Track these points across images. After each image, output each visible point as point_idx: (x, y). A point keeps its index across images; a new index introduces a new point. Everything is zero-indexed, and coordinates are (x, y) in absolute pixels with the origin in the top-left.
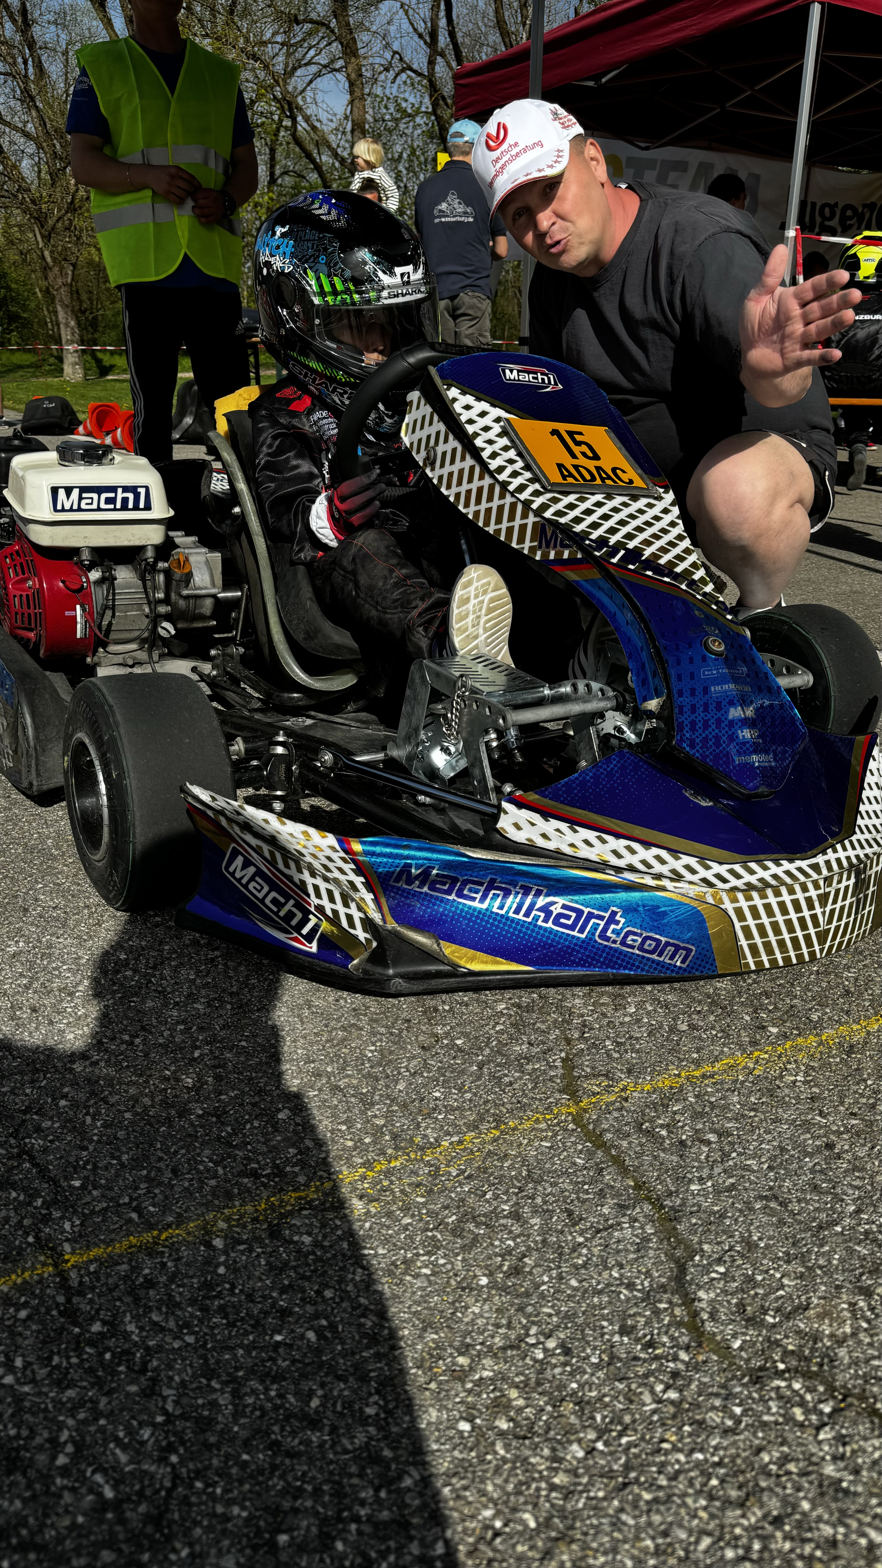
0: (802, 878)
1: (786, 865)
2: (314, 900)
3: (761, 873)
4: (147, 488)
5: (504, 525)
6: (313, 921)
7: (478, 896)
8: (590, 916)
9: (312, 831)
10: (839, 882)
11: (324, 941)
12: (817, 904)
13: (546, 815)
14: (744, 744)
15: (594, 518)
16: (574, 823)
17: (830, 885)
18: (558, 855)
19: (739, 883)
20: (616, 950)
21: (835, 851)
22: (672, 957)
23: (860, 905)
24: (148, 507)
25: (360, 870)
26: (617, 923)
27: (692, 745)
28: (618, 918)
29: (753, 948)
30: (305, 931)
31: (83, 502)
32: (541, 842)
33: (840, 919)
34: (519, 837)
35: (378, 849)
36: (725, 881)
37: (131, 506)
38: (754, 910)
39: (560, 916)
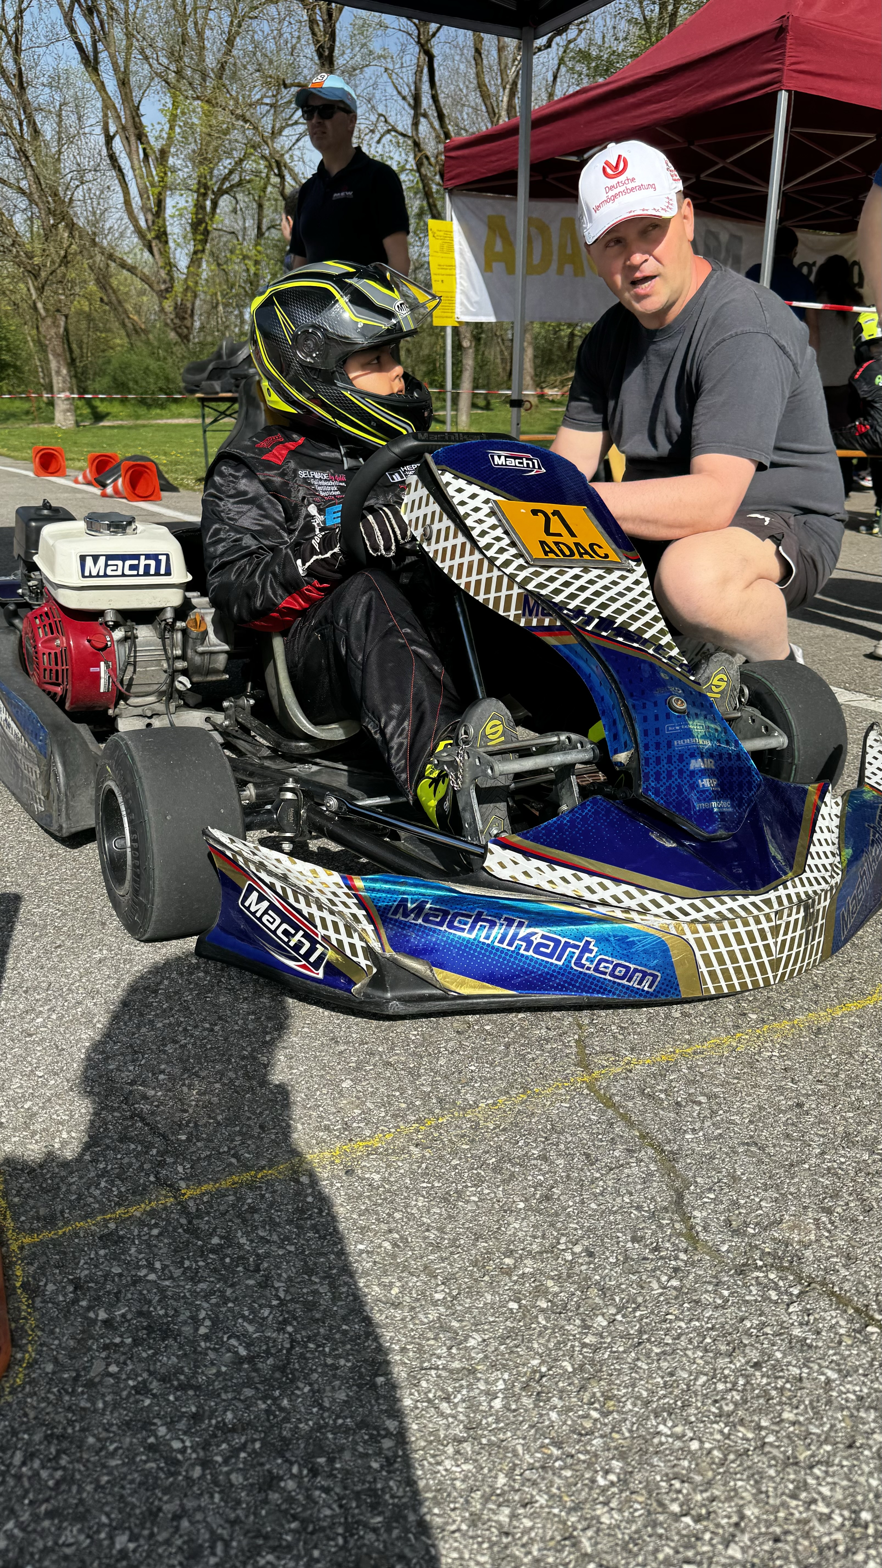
0: (755, 912)
1: (741, 900)
2: (321, 931)
3: (719, 907)
4: (167, 555)
5: (492, 595)
6: (320, 950)
7: (467, 927)
8: (567, 945)
9: (319, 869)
10: (789, 915)
11: (330, 967)
12: (769, 935)
13: (528, 854)
14: (704, 791)
15: (572, 589)
16: (552, 862)
17: (781, 918)
18: (538, 890)
19: (699, 916)
20: (590, 976)
21: (786, 888)
22: (640, 983)
23: (809, 936)
24: (168, 573)
25: (362, 904)
26: (591, 951)
27: (657, 793)
28: (591, 947)
29: (712, 974)
30: (312, 959)
31: (109, 569)
32: (523, 879)
33: (791, 949)
34: (504, 874)
35: (378, 886)
36: (686, 914)
37: (152, 571)
38: (712, 940)
39: (540, 945)
